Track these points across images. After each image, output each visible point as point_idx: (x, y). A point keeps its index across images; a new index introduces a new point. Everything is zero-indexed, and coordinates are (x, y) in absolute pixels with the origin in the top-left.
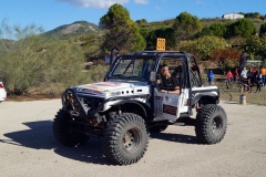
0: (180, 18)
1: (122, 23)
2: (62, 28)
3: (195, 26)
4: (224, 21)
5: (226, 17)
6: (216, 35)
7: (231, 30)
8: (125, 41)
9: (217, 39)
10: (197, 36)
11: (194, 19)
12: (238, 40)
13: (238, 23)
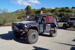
0: (42, 8)
1: (30, 9)
2: (18, 10)
3: (45, 10)
4: (51, 9)
5: (52, 8)
6: (50, 12)
7: (53, 11)
8: (30, 13)
9: (50, 13)
10: (45, 12)
11: (45, 9)
12: (54, 13)
13: (54, 10)
